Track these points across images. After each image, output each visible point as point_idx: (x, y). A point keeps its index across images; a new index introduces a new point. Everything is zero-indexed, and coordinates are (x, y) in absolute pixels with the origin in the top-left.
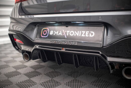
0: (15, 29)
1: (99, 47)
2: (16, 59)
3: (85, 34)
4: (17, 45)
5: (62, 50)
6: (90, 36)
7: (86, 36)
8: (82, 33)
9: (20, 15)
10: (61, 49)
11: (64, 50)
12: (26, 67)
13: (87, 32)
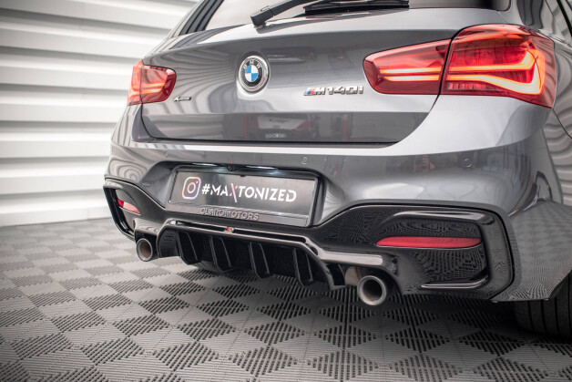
0: (122, 175)
1: (303, 226)
2: (122, 266)
3: (277, 196)
4: (124, 219)
5: (225, 232)
6: (288, 200)
7: (280, 199)
8: (270, 193)
9: (136, 140)
10: (222, 230)
11: (229, 232)
12: (149, 286)
13: (281, 191)
